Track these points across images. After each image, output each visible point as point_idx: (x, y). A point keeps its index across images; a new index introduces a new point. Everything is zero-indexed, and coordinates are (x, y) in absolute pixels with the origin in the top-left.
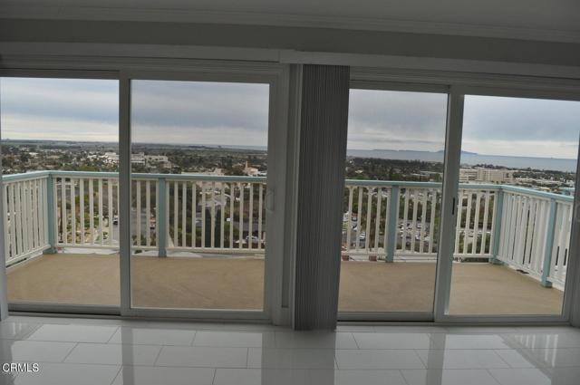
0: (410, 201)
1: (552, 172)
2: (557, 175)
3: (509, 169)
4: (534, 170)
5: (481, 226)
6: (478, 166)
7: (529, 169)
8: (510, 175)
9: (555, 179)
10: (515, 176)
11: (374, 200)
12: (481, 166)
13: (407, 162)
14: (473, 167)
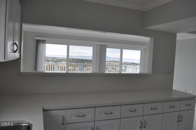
1: (133, 63)
2: (134, 64)
4: (128, 63)
6: (111, 61)
7: (126, 62)
12: (112, 61)
14: (110, 62)
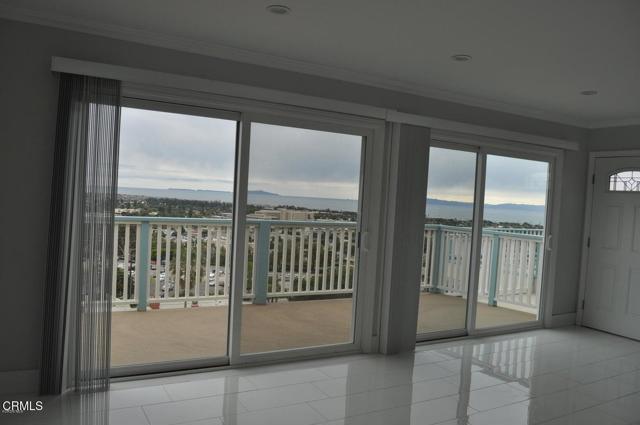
0: (213, 245)
3: (310, 210)
4: (333, 212)
5: (288, 269)
6: (280, 207)
7: (328, 211)
8: (312, 216)
9: (353, 220)
10: (316, 217)
11: (173, 246)
12: (283, 207)
13: (206, 202)
14: (276, 209)
